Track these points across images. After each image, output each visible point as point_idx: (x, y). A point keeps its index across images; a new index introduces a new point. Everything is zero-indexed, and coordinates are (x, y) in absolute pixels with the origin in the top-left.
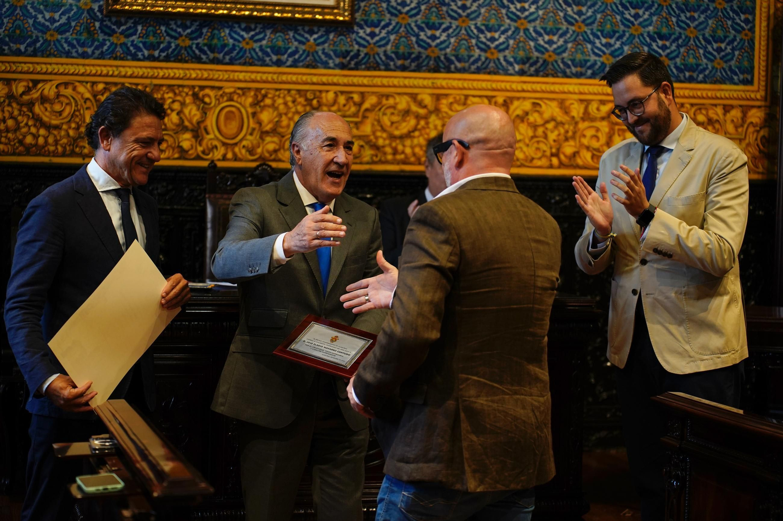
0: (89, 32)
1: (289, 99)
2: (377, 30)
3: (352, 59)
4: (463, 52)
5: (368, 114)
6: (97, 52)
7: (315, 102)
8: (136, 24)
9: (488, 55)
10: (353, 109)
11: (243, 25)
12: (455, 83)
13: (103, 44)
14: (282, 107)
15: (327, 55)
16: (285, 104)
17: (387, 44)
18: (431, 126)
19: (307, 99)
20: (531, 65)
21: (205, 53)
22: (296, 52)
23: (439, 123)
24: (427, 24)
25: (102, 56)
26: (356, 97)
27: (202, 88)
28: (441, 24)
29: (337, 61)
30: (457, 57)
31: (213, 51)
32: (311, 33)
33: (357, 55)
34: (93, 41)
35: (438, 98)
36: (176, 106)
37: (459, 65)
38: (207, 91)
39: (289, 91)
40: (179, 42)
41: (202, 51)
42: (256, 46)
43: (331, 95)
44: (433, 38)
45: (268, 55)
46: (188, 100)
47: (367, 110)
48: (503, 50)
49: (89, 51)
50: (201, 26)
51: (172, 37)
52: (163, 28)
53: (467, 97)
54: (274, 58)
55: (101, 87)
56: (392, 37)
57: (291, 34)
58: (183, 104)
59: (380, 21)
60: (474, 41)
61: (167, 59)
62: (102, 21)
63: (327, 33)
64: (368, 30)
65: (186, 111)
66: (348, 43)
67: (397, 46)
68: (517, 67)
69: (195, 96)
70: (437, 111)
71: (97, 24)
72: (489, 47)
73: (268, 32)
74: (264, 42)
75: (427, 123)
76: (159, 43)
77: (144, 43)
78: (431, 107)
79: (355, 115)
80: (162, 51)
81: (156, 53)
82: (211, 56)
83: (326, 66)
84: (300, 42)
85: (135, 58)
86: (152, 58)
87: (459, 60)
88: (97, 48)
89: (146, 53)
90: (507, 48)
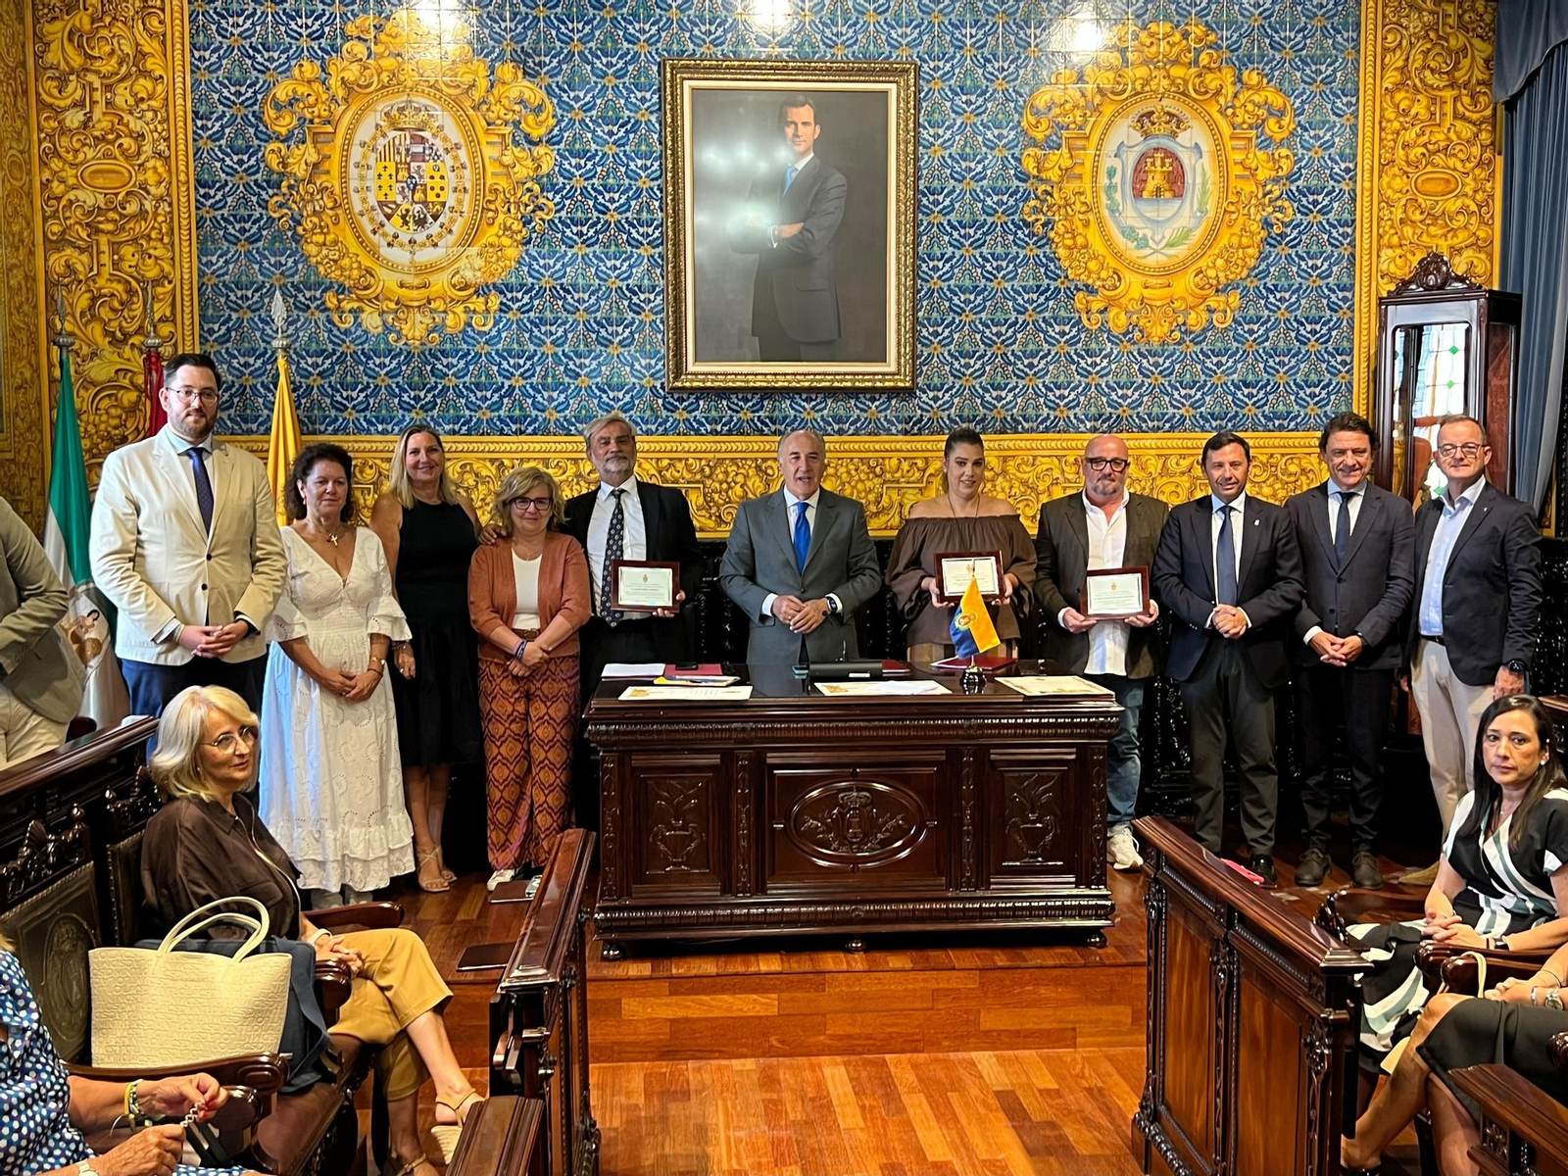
0: (652, 409)
1: (852, 467)
2: (940, 394)
3: (915, 424)
4: (1030, 411)
5: (932, 479)
6: (661, 429)
7: (878, 469)
8: (697, 399)
9: (1057, 413)
10: (917, 475)
11: (804, 396)
12: (1022, 444)
13: (666, 421)
14: (844, 476)
15: (889, 422)
16: (848, 472)
17: (951, 407)
18: (998, 488)
19: (869, 467)
20: (1104, 422)
21: (767, 425)
22: (858, 419)
23: (1006, 485)
24: (992, 386)
25: (665, 433)
26: (920, 463)
27: (765, 460)
28: (1006, 385)
29: (900, 427)
30: (1024, 417)
31: (774, 423)
32: (873, 400)
33: (920, 420)
34: (657, 418)
35: (1005, 459)
36: (740, 479)
37: (1026, 425)
38: (770, 463)
39: (852, 459)
40: (741, 415)
41: (763, 423)
42: (818, 416)
43: (894, 462)
44: (999, 399)
45: (830, 424)
46: (751, 472)
47: (931, 475)
48: (1074, 407)
49: (653, 428)
50: (762, 399)
51: (733, 410)
52: (725, 403)
53: (1035, 458)
54: (836, 427)
55: (665, 462)
56: (956, 401)
57: (853, 402)
58: (746, 477)
59: (943, 385)
60: (1042, 400)
61: (730, 433)
62: (665, 398)
63: (889, 399)
64: (931, 395)
65: (750, 484)
66: (910, 409)
67: (961, 409)
68: (1089, 425)
69: (758, 468)
70: (1004, 472)
71: (660, 401)
72: (1058, 405)
73: (829, 402)
74: (825, 412)
75: (994, 486)
76: (721, 418)
77: (706, 419)
78: (998, 470)
79: (920, 481)
80: (724, 425)
81: (719, 428)
82: (773, 428)
83: (888, 432)
84: (862, 410)
85: (698, 433)
86: (715, 433)
87: (1027, 421)
88: (660, 425)
89: (709, 428)
90: (1078, 405)
